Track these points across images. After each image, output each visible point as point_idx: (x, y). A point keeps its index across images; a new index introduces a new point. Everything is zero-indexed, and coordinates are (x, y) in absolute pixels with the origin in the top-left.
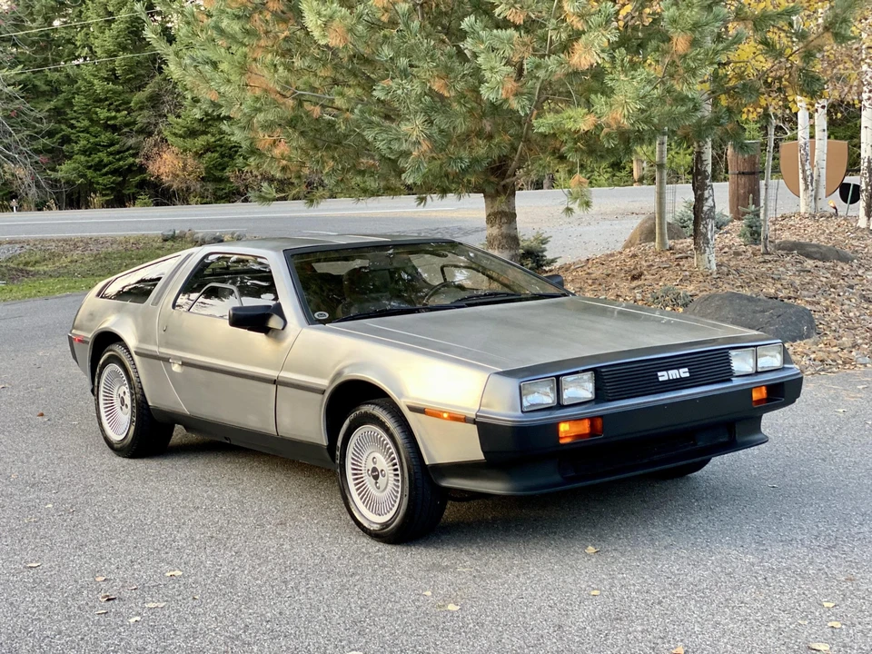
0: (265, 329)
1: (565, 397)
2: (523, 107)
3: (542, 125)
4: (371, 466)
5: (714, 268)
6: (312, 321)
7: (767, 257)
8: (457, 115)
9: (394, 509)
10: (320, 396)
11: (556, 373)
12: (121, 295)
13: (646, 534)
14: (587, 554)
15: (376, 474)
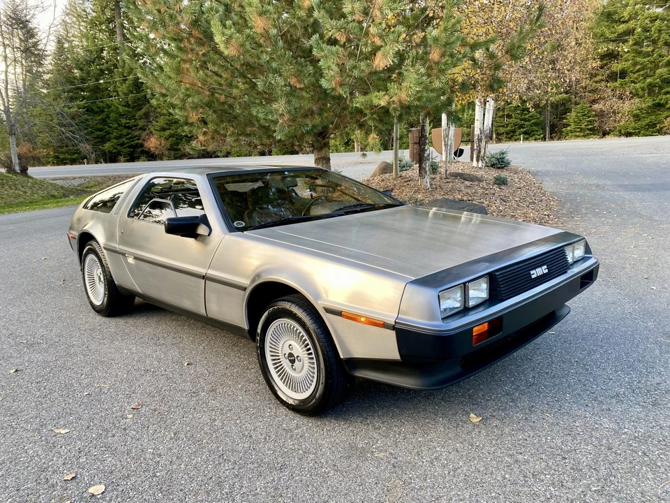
0: (194, 235)
1: (470, 300)
2: (345, 92)
4: (288, 351)
5: (429, 185)
6: (232, 229)
7: (448, 180)
8: (304, 99)
10: (242, 292)
11: (464, 281)
12: (95, 206)
13: (503, 393)
14: (474, 425)
15: (292, 359)
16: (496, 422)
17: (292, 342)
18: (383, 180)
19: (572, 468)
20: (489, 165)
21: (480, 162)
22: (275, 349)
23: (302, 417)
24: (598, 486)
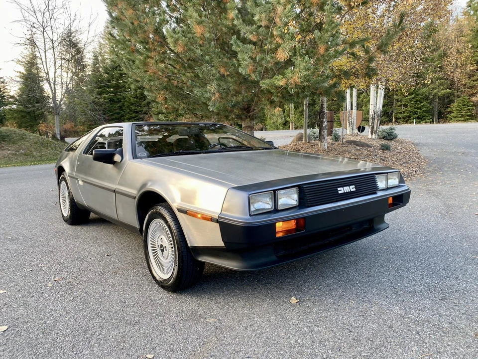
0: (113, 162)
1: (279, 204)
2: (256, 77)
3: (264, 84)
4: (160, 243)
5: (326, 148)
6: (135, 158)
7: (343, 145)
8: (230, 82)
9: (172, 272)
10: (133, 200)
11: (274, 189)
13: (325, 285)
14: (292, 305)
15: (162, 249)
16: (310, 304)
17: (163, 237)
18: (296, 145)
19: (354, 339)
20: (381, 137)
21: (374, 134)
22: (153, 242)
23: (168, 293)
24: (369, 353)
